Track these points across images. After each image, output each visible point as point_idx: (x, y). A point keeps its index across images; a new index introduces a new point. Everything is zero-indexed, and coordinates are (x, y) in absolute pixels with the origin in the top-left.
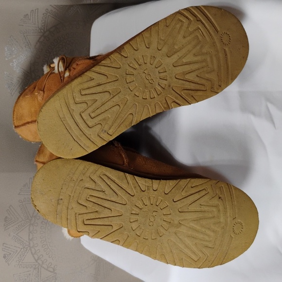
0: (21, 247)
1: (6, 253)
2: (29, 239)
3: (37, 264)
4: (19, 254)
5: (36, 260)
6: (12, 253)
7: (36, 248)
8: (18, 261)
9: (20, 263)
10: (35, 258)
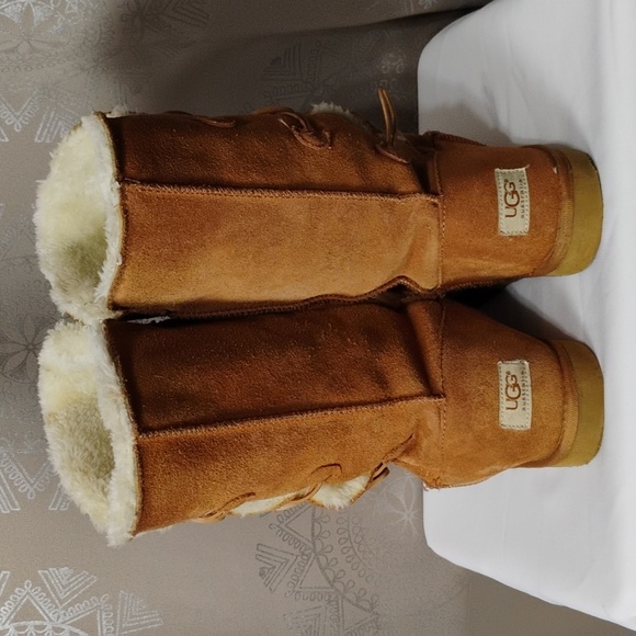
0: (297, 552)
1: (263, 565)
2: (313, 535)
3: (333, 590)
4: (293, 569)
5: (329, 582)
6: (278, 565)
7: (328, 555)
8: (291, 585)
9: (297, 589)
10: (327, 578)
